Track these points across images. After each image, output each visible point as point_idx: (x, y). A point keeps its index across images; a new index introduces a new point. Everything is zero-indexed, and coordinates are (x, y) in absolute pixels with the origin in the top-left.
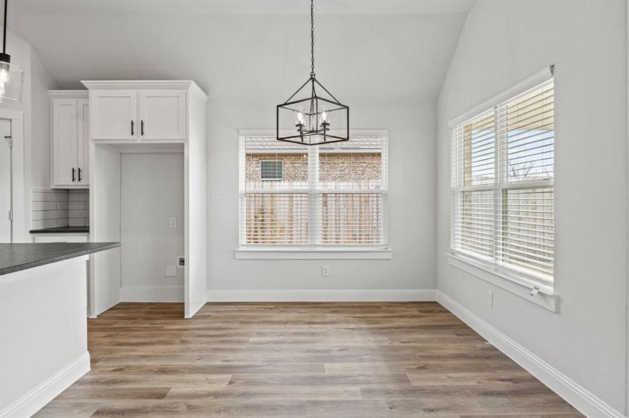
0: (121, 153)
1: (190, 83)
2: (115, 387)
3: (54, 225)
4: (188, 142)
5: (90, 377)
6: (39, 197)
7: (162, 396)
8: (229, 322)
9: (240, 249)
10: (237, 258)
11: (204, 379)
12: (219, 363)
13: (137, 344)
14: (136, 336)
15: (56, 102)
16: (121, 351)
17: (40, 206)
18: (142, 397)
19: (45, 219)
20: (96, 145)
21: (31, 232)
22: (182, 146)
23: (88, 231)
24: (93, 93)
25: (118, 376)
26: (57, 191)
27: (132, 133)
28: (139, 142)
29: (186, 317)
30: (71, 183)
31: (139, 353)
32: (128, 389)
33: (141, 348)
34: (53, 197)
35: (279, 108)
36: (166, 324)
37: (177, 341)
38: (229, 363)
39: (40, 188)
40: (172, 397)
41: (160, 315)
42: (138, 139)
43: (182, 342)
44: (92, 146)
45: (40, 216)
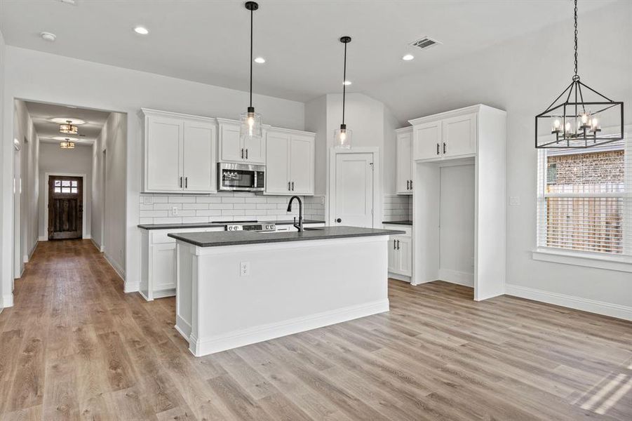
0: (441, 168)
1: (479, 107)
2: (396, 323)
3: (397, 219)
4: (478, 155)
5: (388, 314)
6: (389, 200)
7: (413, 335)
8: (507, 312)
9: (538, 250)
10: (534, 258)
11: (447, 337)
12: (468, 332)
13: (426, 306)
14: (429, 302)
15: (400, 136)
16: (413, 306)
17: (389, 206)
18: (402, 332)
19: (392, 215)
20: (418, 163)
21: (383, 223)
22: (473, 159)
23: (412, 224)
24: (415, 128)
25: (400, 318)
26: (401, 196)
27: (438, 153)
28: (443, 159)
29: (475, 299)
30: (406, 190)
31: (421, 311)
32: (398, 326)
33: (425, 308)
34: (398, 200)
35: (538, 118)
36: (456, 300)
37: (453, 312)
38: (476, 336)
39: (388, 195)
40: (418, 338)
41: (457, 294)
42: (442, 157)
43: (456, 313)
44: (415, 165)
45: (389, 212)
